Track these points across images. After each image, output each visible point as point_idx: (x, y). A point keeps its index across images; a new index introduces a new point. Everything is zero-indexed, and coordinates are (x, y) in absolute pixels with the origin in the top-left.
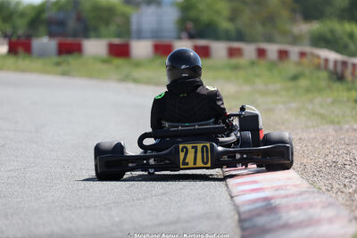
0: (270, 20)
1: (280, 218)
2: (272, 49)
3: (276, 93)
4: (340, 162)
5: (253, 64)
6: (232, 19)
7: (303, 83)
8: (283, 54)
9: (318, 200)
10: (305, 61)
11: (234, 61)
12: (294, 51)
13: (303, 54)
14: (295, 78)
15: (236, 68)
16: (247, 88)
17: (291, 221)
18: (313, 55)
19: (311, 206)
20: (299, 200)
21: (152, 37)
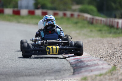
1: (85, 64)
2: (68, 13)
4: (98, 49)
5: (62, 18)
8: (72, 15)
9: (96, 59)
13: (79, 15)
14: (76, 23)
17: (89, 65)
19: (94, 61)
20: (89, 59)
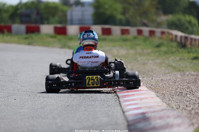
0: (145, 14)
2: (146, 30)
3: (148, 54)
4: (184, 92)
5: (135, 38)
6: (123, 13)
7: (163, 49)
8: (152, 33)
9: (172, 114)
10: (164, 36)
11: (125, 36)
12: (158, 31)
13: (163, 33)
14: (158, 46)
15: (125, 40)
16: (132, 52)
18: (168, 33)
21: (79, 24)
